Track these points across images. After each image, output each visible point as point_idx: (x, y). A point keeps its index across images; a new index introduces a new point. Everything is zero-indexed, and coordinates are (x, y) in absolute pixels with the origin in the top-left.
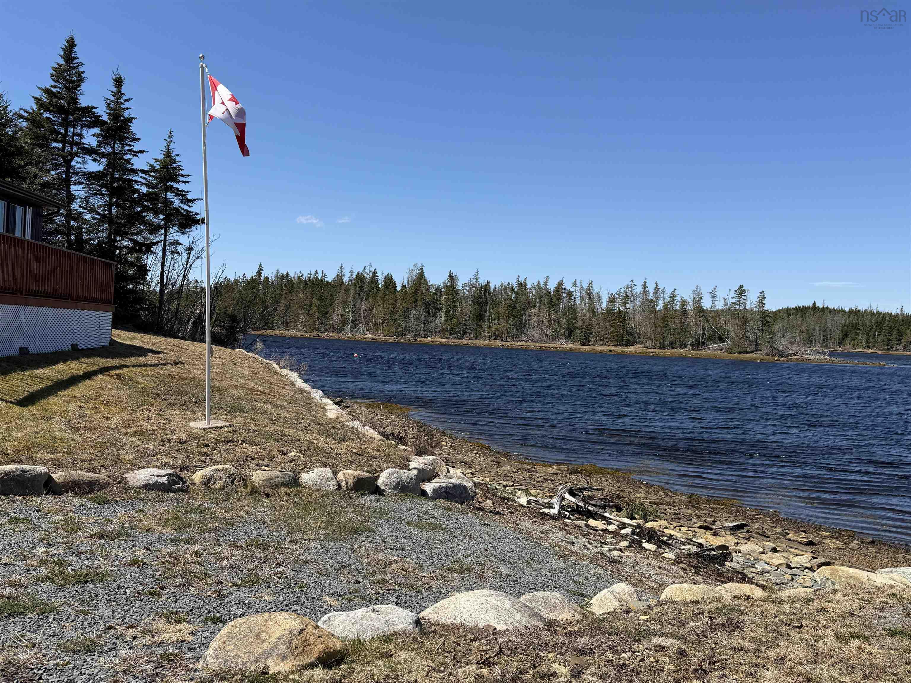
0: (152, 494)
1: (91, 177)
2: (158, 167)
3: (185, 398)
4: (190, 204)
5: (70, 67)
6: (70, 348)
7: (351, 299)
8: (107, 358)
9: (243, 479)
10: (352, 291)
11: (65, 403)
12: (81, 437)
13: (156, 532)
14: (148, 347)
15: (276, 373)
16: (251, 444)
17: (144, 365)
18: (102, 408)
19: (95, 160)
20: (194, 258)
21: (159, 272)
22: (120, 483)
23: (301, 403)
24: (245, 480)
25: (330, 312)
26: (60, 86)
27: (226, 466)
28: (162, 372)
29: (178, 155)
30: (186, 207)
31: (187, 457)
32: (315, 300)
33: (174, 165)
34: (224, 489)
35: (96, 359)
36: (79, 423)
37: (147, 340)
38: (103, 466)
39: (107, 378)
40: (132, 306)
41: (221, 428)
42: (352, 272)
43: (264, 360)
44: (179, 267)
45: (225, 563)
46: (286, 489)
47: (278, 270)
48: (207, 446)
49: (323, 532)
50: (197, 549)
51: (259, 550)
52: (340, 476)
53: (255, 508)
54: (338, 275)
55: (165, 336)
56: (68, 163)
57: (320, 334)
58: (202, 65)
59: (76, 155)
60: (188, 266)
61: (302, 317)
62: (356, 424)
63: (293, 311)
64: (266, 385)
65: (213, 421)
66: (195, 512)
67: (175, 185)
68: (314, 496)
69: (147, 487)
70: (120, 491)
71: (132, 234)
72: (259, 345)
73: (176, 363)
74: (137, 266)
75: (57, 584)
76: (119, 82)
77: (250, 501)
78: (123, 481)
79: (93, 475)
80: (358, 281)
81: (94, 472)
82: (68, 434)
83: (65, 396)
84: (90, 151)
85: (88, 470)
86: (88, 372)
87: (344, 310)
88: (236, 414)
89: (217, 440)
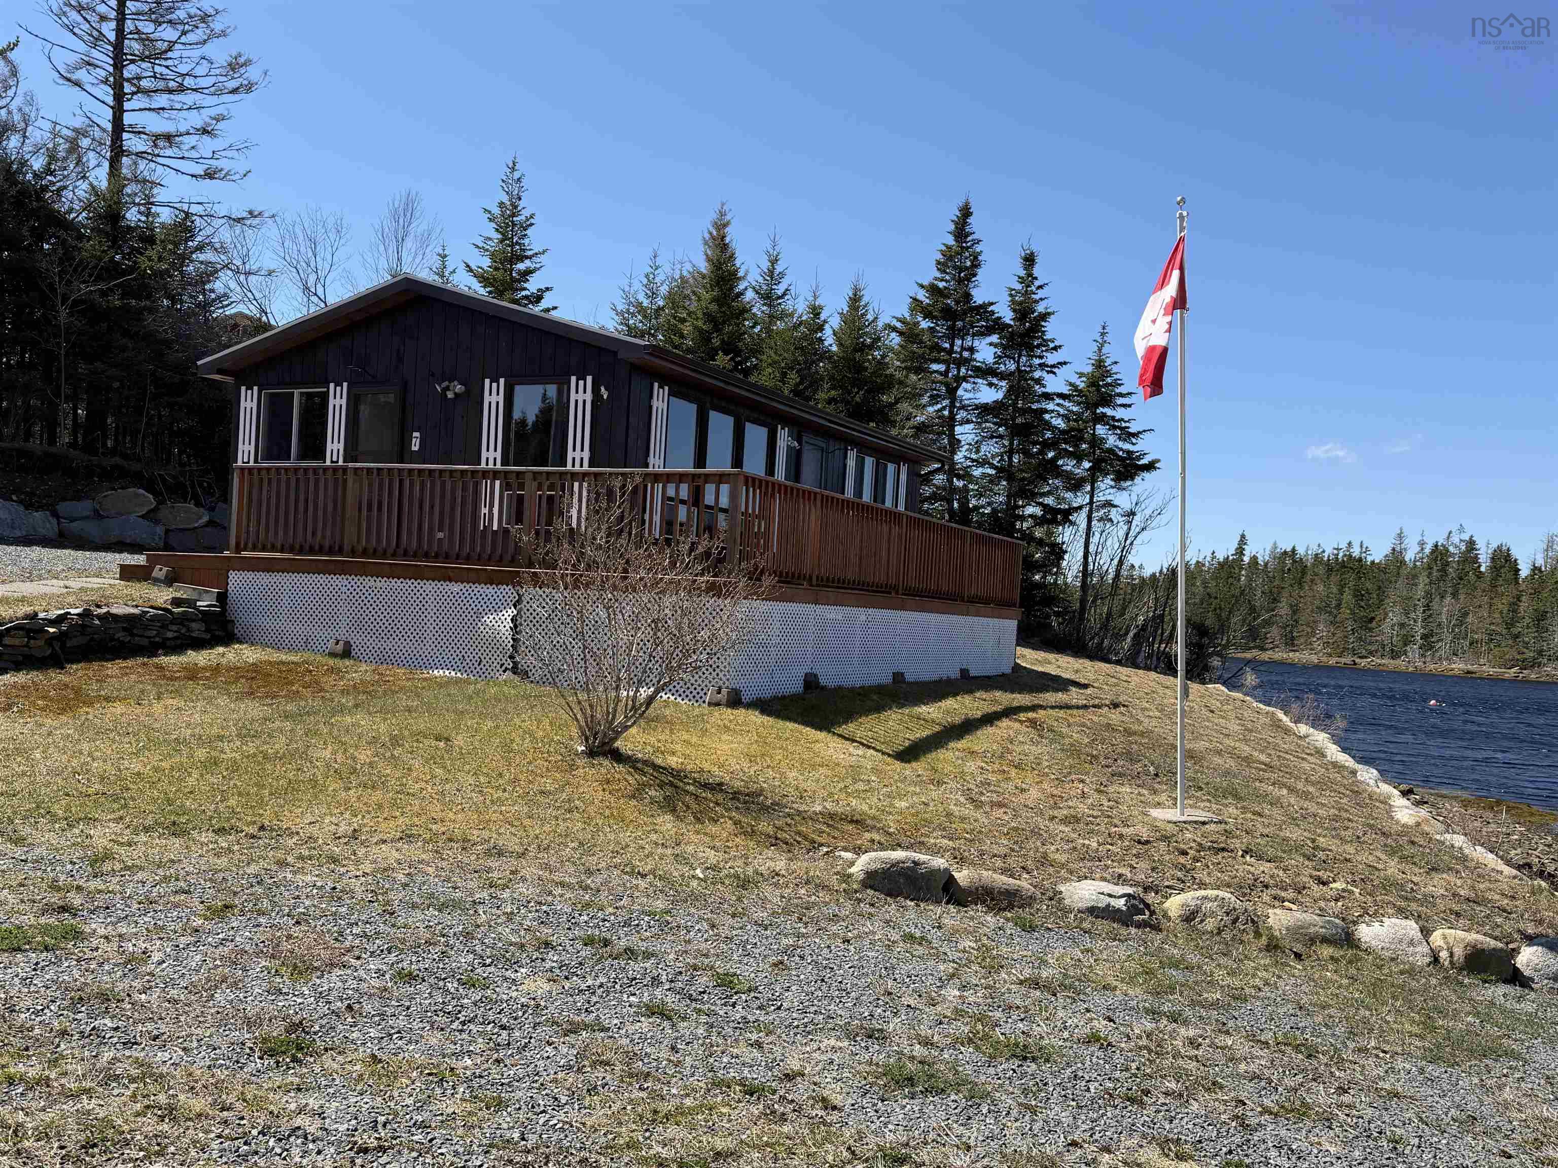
0: (1103, 926)
1: (985, 410)
2: (1082, 386)
3: (1138, 767)
4: (1134, 441)
5: (962, 248)
6: (958, 676)
7: (1420, 593)
8: (1012, 692)
9: (1253, 921)
10: (1423, 580)
11: (960, 762)
12: (987, 817)
13: (1118, 992)
14: (1068, 676)
15: (1287, 731)
16: (1260, 858)
17: (1068, 707)
18: (1013, 772)
19: (991, 385)
20: (1138, 530)
21: (1081, 554)
22: (1051, 899)
23: (1342, 790)
24: (1255, 923)
25: (1378, 619)
26: (948, 277)
27: (1221, 894)
28: (1095, 719)
29: (1116, 363)
30: (1127, 446)
31: (1153, 869)
32: (1347, 596)
33: (1109, 380)
34: (1219, 933)
35: (998, 694)
36: (982, 794)
37: (1064, 665)
38: (1023, 868)
39: (1017, 725)
40: (1038, 610)
41: (1204, 823)
42: (1422, 544)
43: (1261, 706)
44: (1113, 544)
45: (1243, 1067)
46: (1331, 951)
47: (1275, 544)
48: (1184, 853)
49: (1419, 1044)
50: (1191, 1033)
51: (1300, 1056)
52: (1437, 938)
53: (1279, 977)
54: (1394, 549)
55: (1092, 657)
56: (952, 392)
57: (1358, 660)
58: (1181, 215)
59: (965, 379)
60: (1128, 542)
61: (1321, 627)
62: (1459, 840)
63: (1303, 618)
64: (1273, 752)
65: (1188, 811)
66: (1177, 967)
67: (1109, 412)
68: (1386, 971)
69: (1092, 911)
70: (1052, 913)
71: (1043, 495)
72: (1250, 679)
73: (1116, 706)
74: (1047, 545)
75: (984, 1053)
76: (1029, 260)
77: (1268, 961)
78: (1055, 897)
79: (1011, 881)
80: (1436, 560)
81: (1011, 876)
82: (968, 811)
83: (958, 750)
84: (985, 372)
85: (1004, 871)
86: (988, 714)
87: (1407, 614)
88: (1226, 802)
89: (1200, 845)
